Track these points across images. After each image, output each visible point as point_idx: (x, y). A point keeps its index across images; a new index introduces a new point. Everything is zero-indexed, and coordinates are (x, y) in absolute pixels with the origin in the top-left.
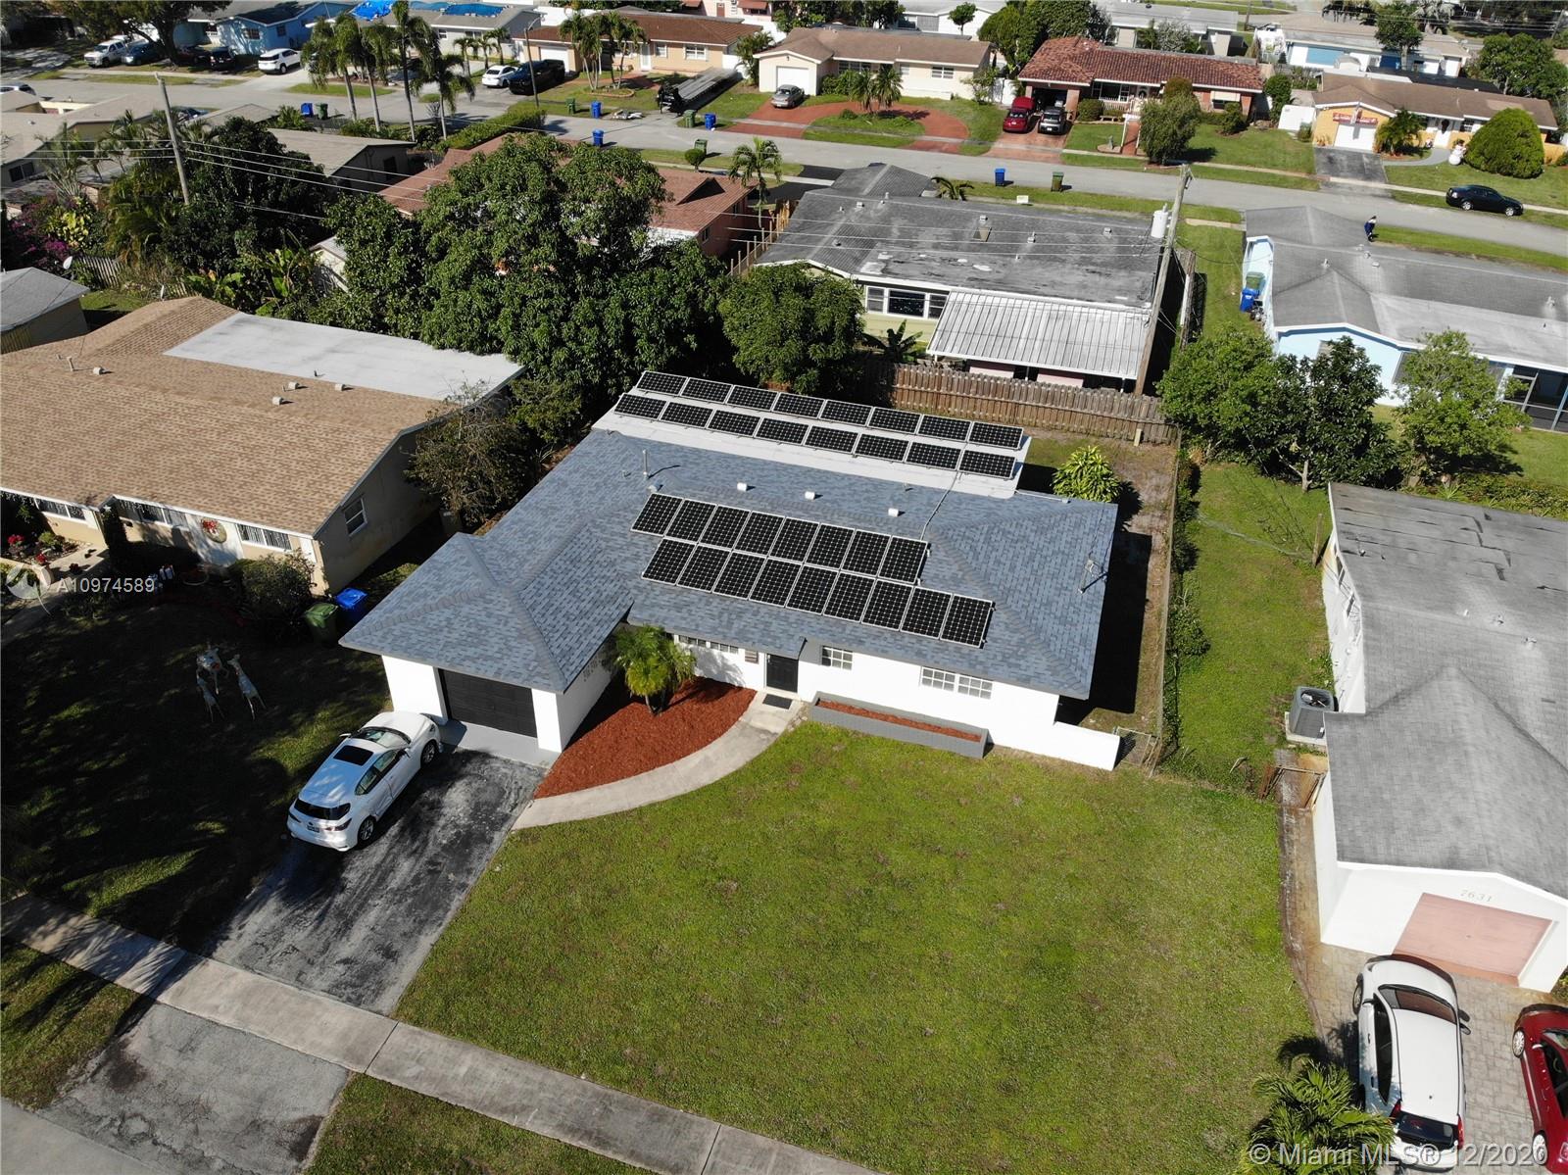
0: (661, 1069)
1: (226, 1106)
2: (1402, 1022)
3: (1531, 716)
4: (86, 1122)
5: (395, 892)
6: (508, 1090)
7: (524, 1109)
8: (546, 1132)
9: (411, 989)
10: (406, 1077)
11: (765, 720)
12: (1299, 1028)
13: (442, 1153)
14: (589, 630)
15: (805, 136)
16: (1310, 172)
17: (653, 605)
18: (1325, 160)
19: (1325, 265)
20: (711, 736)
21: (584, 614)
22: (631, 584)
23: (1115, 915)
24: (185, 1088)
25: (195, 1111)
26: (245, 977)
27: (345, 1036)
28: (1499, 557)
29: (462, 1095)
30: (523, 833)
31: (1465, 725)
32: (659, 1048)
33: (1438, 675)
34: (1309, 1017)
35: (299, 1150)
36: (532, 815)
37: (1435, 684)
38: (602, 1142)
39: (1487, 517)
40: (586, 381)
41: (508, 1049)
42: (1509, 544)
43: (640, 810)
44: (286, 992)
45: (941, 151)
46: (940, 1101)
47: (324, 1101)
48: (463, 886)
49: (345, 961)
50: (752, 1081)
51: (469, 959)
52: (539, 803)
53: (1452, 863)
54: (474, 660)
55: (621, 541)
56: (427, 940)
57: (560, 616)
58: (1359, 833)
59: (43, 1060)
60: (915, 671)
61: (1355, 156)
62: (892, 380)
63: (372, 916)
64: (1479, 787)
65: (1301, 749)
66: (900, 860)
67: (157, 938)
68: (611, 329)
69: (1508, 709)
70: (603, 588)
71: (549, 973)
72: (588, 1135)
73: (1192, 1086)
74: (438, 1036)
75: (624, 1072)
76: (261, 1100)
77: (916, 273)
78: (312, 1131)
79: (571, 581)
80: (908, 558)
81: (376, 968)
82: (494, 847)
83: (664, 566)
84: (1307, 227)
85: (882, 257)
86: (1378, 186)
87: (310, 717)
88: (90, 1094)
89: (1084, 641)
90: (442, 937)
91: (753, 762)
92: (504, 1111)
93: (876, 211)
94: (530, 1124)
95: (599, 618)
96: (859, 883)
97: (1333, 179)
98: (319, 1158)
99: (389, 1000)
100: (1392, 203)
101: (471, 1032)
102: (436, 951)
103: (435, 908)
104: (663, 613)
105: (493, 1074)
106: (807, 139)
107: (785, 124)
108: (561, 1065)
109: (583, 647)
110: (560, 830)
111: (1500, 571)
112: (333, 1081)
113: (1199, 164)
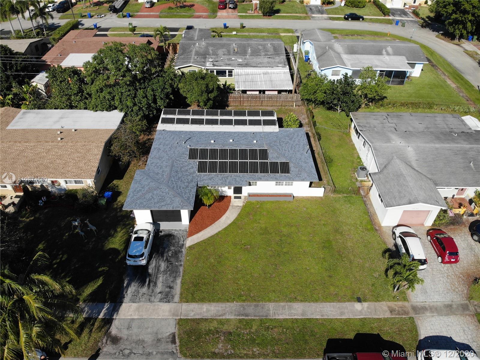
0: (252, 295)
1: (148, 338)
2: (408, 240)
3: (414, 164)
4: (113, 356)
5: (164, 271)
6: (218, 311)
7: (224, 314)
8: (233, 317)
9: (181, 294)
10: (191, 316)
11: (237, 203)
12: (384, 247)
13: (210, 330)
14: (191, 191)
15: (160, 17)
16: (307, 14)
17: (203, 180)
18: (309, 9)
19: (327, 48)
20: (225, 210)
21: (187, 187)
22: (194, 175)
23: (337, 231)
24: (134, 337)
25: (140, 342)
26: (134, 305)
27: (170, 311)
28: (394, 125)
29: (208, 315)
30: (190, 247)
31: (402, 170)
32: (249, 290)
33: (392, 159)
34: (385, 243)
35: (174, 342)
36: (190, 242)
37: (392, 161)
38: (247, 316)
39: (388, 115)
40: (144, 114)
41: (214, 301)
42: (395, 121)
43: (217, 234)
44: (148, 305)
45: (203, 18)
46: (317, 283)
47: (173, 328)
48: (181, 265)
49: (160, 293)
50: (274, 291)
51: (193, 283)
52: (190, 239)
53: (410, 203)
54: (164, 206)
55: (186, 163)
56: (179, 281)
57: (181, 188)
58: (389, 200)
59: (90, 344)
60: (274, 183)
61: (316, 7)
62: (227, 98)
63: (160, 279)
64: (410, 184)
65: (362, 181)
66: (285, 230)
68: (150, 98)
69: (409, 164)
70: (188, 178)
71: (215, 281)
72: (243, 315)
73: (367, 265)
74: (194, 304)
75: (244, 298)
76: (157, 333)
77: (222, 64)
78: (174, 336)
79: (179, 178)
80: (264, 154)
81: (169, 292)
82: (184, 253)
83: (202, 168)
84: (318, 36)
85: (211, 60)
86: (325, 16)
87: (116, 231)
88: (109, 348)
89: (312, 167)
90: (182, 279)
91: (239, 214)
92: (220, 316)
93: (203, 45)
94: (228, 317)
95: (191, 187)
96: (278, 238)
97: (313, 15)
98: (180, 342)
99: (177, 298)
100: (330, 21)
101: (202, 300)
102: (182, 283)
103: (177, 272)
104: (207, 182)
105: (213, 308)
106: (161, 18)
107: (152, 13)
108: (228, 301)
109: (192, 196)
110: (198, 244)
111: (395, 129)
112: (173, 323)
113: (277, 15)
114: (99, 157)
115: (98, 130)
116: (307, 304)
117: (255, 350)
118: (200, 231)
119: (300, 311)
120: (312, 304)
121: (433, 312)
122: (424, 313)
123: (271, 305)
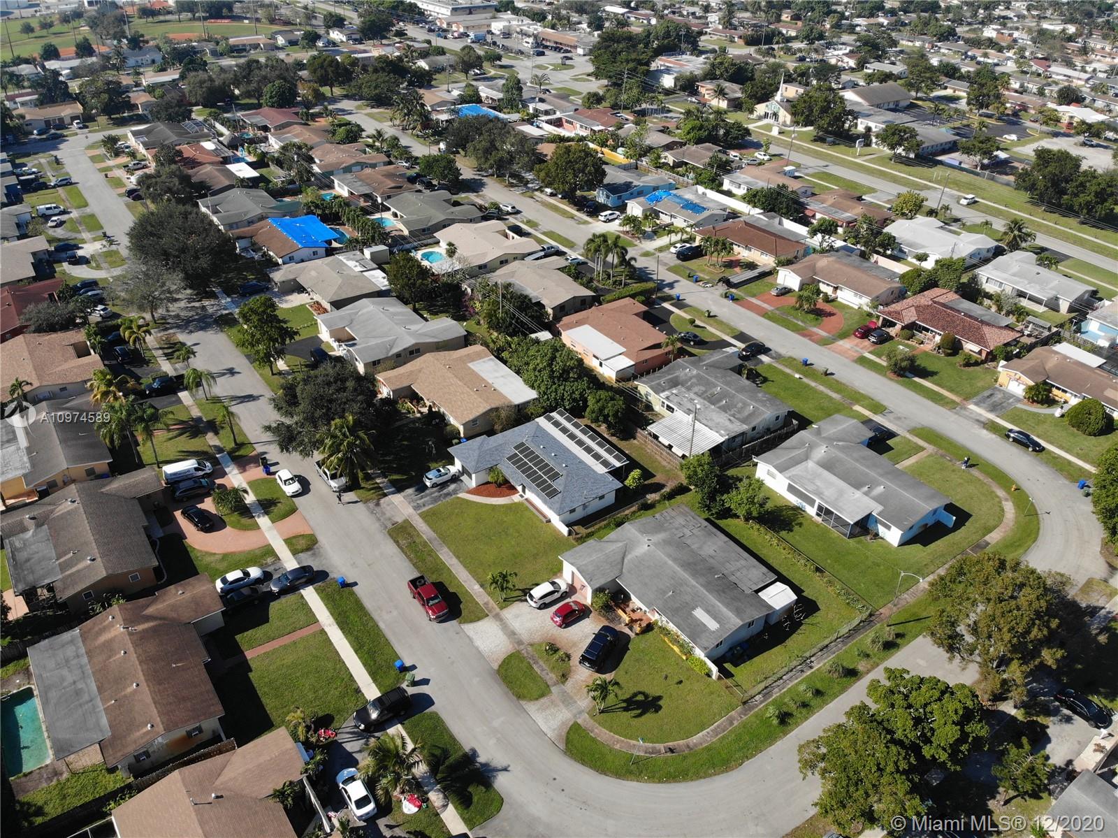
0: (446, 538)
5: (431, 496)
6: (425, 531)
7: (425, 534)
9: (423, 512)
10: (413, 522)
11: (516, 498)
13: (410, 533)
14: (487, 465)
16: (966, 399)
20: (503, 496)
21: (489, 461)
24: (384, 510)
26: (403, 498)
27: (410, 513)
29: (418, 528)
30: (457, 497)
32: (449, 536)
35: (393, 524)
36: (462, 495)
38: (430, 543)
39: (706, 527)
40: (551, 403)
41: (429, 526)
44: (406, 503)
45: (810, 339)
47: (401, 520)
48: (442, 500)
49: (417, 503)
50: (456, 546)
51: (434, 511)
52: (464, 493)
54: (468, 464)
55: (509, 449)
56: (431, 506)
59: (369, 496)
63: (427, 498)
66: (511, 531)
67: (394, 487)
69: (626, 553)
70: (497, 458)
74: (421, 519)
75: (441, 536)
76: (393, 516)
78: (396, 523)
79: (493, 453)
80: (554, 476)
81: (421, 506)
82: (452, 497)
83: (511, 457)
85: (674, 391)
86: (990, 416)
87: (435, 460)
91: (506, 504)
92: (422, 533)
95: (491, 463)
96: (501, 530)
97: (971, 406)
98: (395, 526)
99: (419, 512)
101: (426, 521)
102: (431, 508)
103: (436, 501)
104: (504, 467)
105: (425, 528)
106: (762, 317)
107: (765, 305)
108: (434, 531)
109: (483, 467)
113: (917, 379)
114: (478, 414)
115: (505, 397)
116: (460, 564)
117: (412, 555)
118: (475, 494)
119: (452, 563)
120: (462, 566)
121: (501, 625)
122: (497, 620)
123: (446, 549)
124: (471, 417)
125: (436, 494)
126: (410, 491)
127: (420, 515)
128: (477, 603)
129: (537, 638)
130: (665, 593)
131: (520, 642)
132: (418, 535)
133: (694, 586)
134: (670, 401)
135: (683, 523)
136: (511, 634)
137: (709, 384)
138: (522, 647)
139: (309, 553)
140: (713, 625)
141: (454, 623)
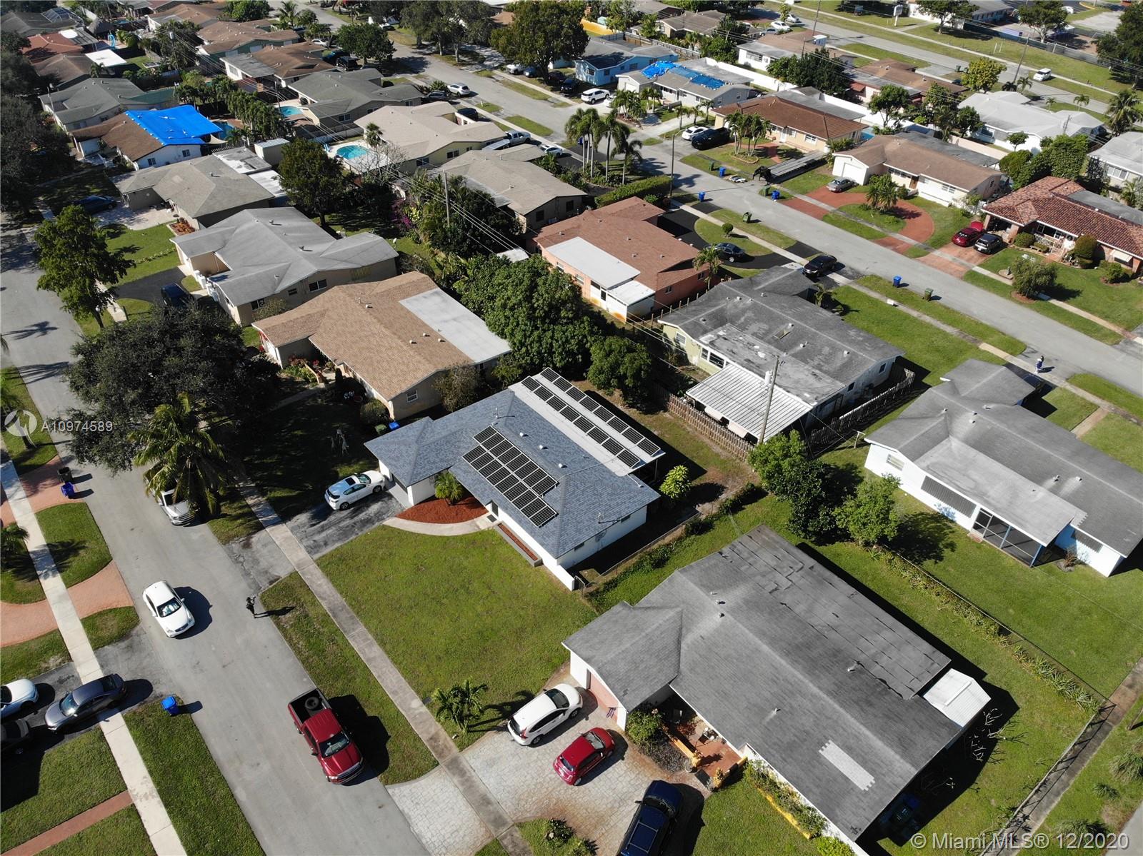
0: (363, 607)
1: (263, 564)
4: (231, 553)
5: (340, 527)
8: (325, 607)
9: (324, 556)
10: (305, 577)
11: (483, 523)
13: (300, 599)
15: (824, 217)
16: (1129, 328)
17: (459, 468)
19: (943, 411)
20: (460, 520)
21: (435, 463)
22: (457, 458)
23: (519, 632)
24: (258, 555)
25: (256, 561)
26: (290, 533)
27: (300, 560)
28: (786, 584)
29: (314, 588)
30: (384, 526)
32: (366, 601)
33: (672, 608)
35: (271, 583)
36: (390, 521)
37: (667, 610)
38: (335, 617)
39: (811, 568)
40: (532, 362)
41: (333, 583)
42: (801, 582)
43: (419, 534)
44: (295, 540)
47: (285, 574)
48: (357, 534)
49: (314, 541)
50: (380, 622)
51: (342, 555)
52: (395, 519)
55: (467, 440)
56: (338, 545)
57: (426, 460)
59: (231, 533)
62: (668, 400)
63: (330, 531)
66: (475, 585)
67: (276, 512)
70: (448, 456)
71: (358, 569)
72: (334, 613)
74: (320, 571)
75: (354, 603)
76: (271, 566)
77: (726, 348)
78: (276, 579)
79: (440, 449)
81: (320, 546)
82: (374, 526)
83: (472, 455)
85: (722, 333)
88: (236, 546)
90: (341, 546)
91: (463, 535)
92: (320, 597)
93: (744, 304)
94: (324, 603)
95: (439, 465)
96: (457, 585)
98: (274, 586)
99: (316, 556)
101: (328, 574)
102: (337, 549)
103: (346, 536)
104: (459, 472)
105: (324, 587)
107: (822, 205)
108: (341, 593)
110: (393, 529)
111: (776, 589)
112: (290, 570)
113: (1054, 302)
114: (416, 382)
115: (460, 353)
116: (385, 656)
117: (301, 643)
118: (413, 520)
119: (372, 655)
120: (389, 661)
121: (463, 784)
122: (454, 775)
123: (361, 628)
124: (405, 387)
125: (348, 522)
126: (303, 518)
127: (319, 563)
128: (417, 739)
129: (530, 811)
130: (762, 712)
131: (498, 821)
132: (314, 603)
133: (814, 696)
134: (717, 349)
135: (773, 563)
136: (482, 803)
137: (773, 320)
138: (503, 831)
139: (123, 644)
140: (862, 779)
141: (375, 783)
